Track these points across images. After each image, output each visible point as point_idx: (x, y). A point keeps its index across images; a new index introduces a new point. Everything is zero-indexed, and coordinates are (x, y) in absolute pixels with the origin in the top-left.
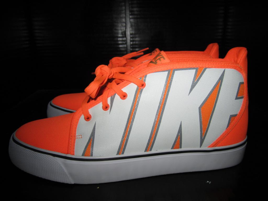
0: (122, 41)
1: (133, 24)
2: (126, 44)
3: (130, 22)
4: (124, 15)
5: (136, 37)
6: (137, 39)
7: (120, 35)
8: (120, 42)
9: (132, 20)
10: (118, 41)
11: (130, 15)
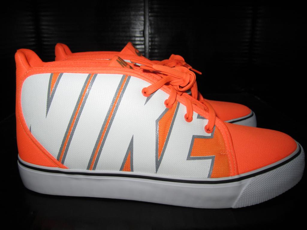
0: (140, 41)
1: (153, 22)
2: (144, 44)
3: (149, 20)
4: (143, 13)
5: (155, 37)
6: (156, 39)
7: (138, 35)
8: (137, 43)
9: (151, 18)
10: (135, 41)
11: (149, 12)
